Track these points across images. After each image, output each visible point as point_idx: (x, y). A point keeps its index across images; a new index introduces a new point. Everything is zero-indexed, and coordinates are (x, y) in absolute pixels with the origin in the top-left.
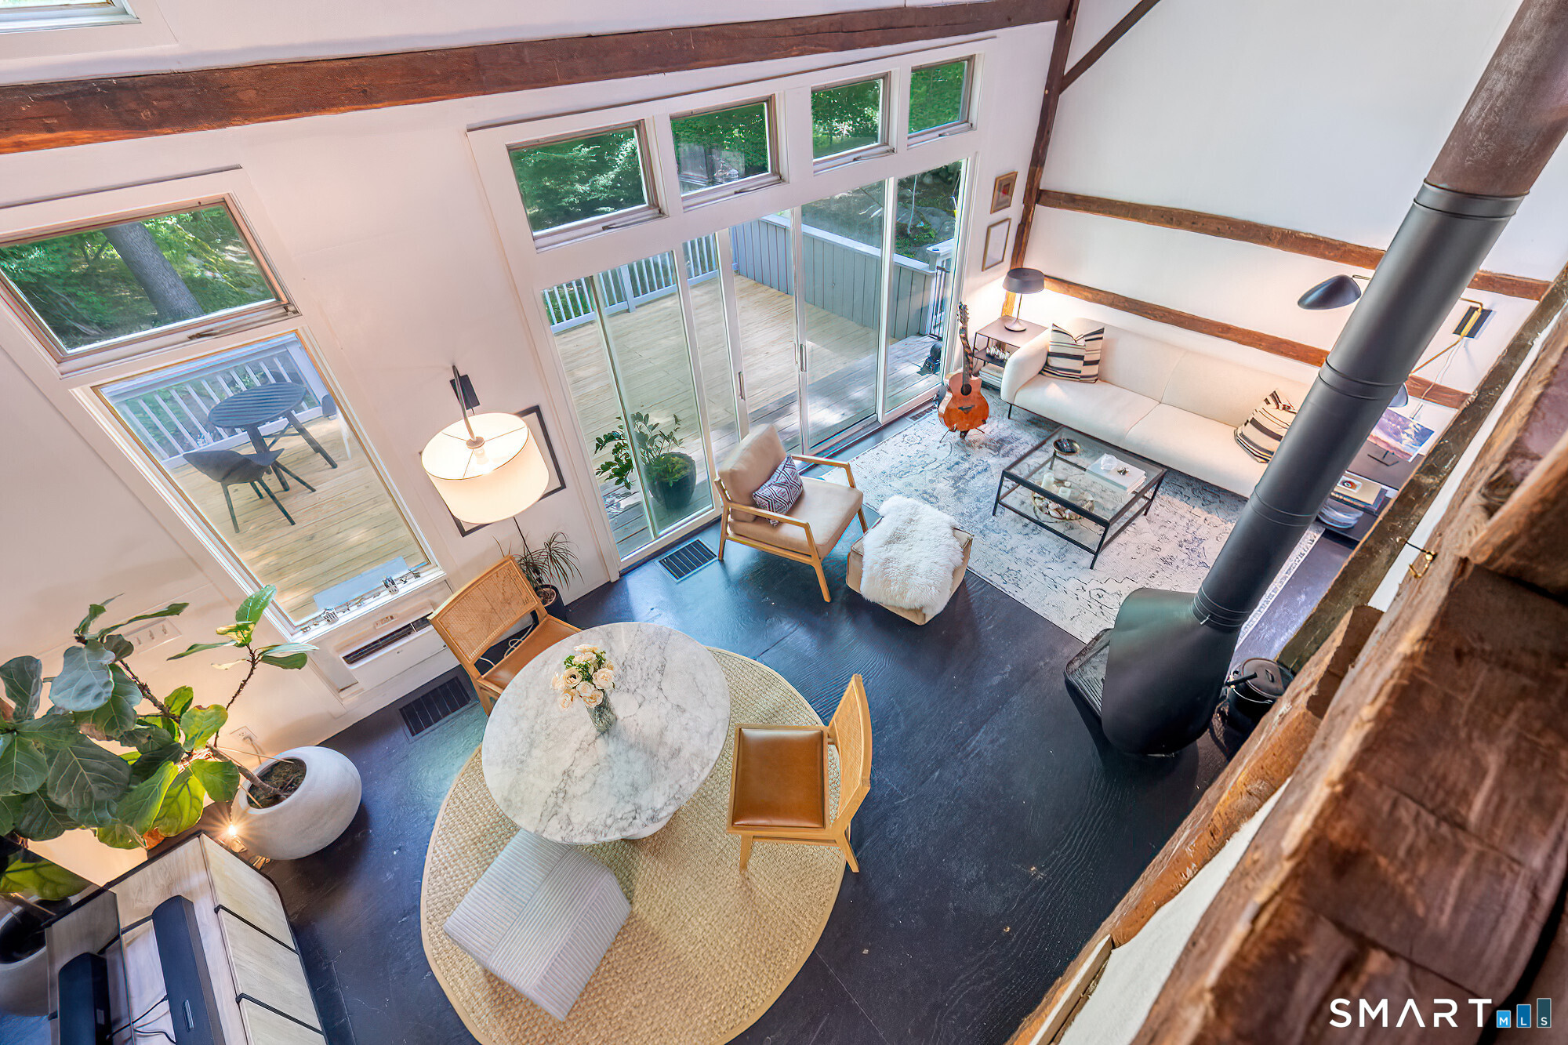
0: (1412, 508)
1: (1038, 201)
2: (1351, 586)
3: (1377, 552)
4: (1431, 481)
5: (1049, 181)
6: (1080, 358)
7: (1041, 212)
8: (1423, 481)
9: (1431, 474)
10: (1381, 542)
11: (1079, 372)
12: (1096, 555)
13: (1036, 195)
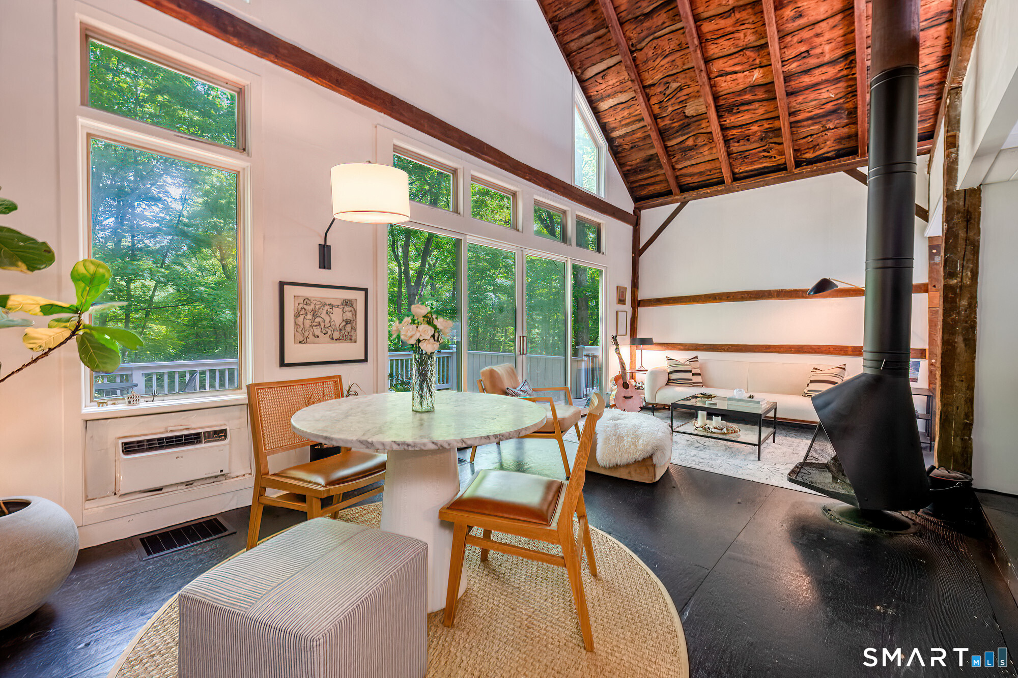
0: (956, 303)
1: (639, 306)
2: (953, 375)
3: (955, 342)
4: (956, 281)
5: (642, 295)
6: (690, 371)
7: (641, 311)
8: (951, 283)
9: (953, 277)
10: (953, 334)
11: (691, 380)
12: (759, 445)
13: (637, 303)
